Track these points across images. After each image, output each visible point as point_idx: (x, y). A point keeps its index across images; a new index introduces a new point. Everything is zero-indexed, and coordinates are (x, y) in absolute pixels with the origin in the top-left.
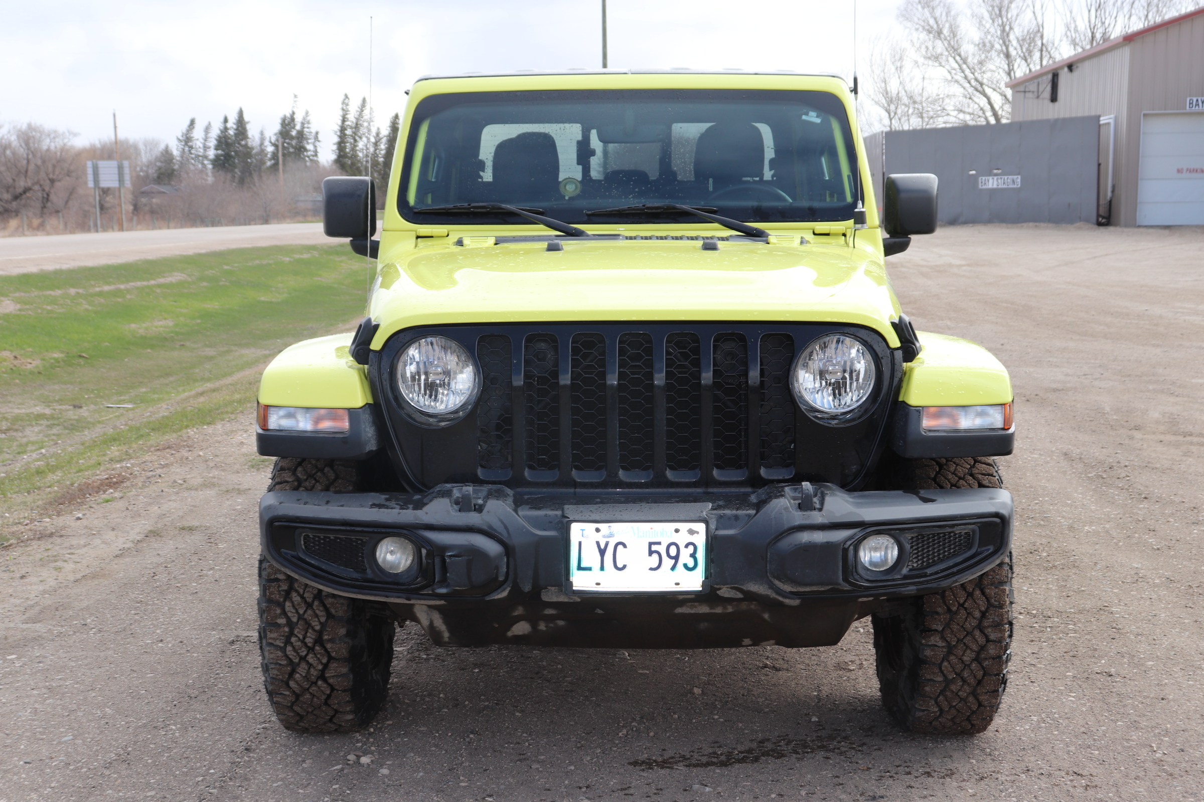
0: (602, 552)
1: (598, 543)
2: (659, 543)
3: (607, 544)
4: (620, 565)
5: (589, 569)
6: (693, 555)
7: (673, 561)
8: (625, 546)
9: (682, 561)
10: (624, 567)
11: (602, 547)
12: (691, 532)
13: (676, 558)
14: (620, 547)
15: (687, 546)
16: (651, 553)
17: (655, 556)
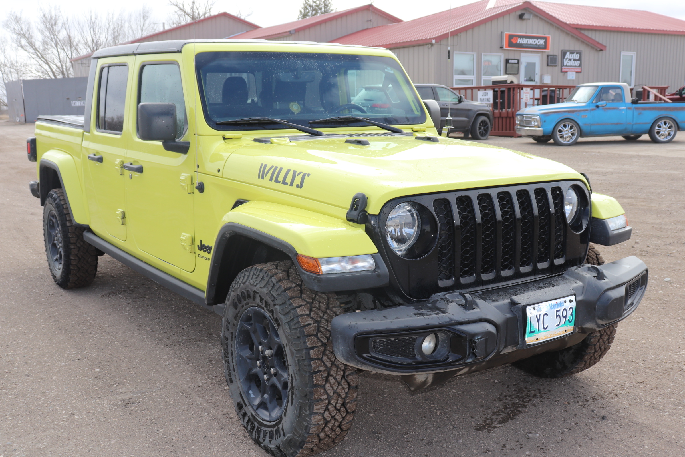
0: (538, 320)
1: (536, 316)
2: (559, 311)
3: (540, 315)
4: (545, 327)
5: (534, 332)
6: (571, 314)
7: (565, 319)
8: (547, 315)
9: (568, 319)
10: (547, 326)
11: (538, 318)
12: (571, 301)
13: (565, 317)
14: (546, 316)
15: (569, 310)
16: (557, 316)
17: (558, 318)
